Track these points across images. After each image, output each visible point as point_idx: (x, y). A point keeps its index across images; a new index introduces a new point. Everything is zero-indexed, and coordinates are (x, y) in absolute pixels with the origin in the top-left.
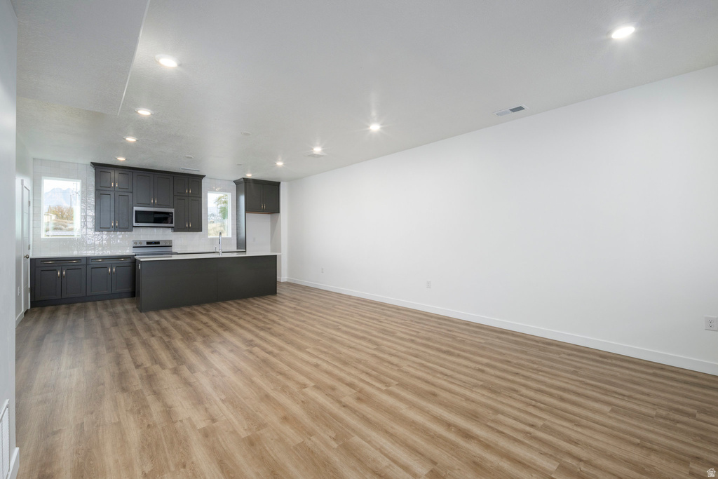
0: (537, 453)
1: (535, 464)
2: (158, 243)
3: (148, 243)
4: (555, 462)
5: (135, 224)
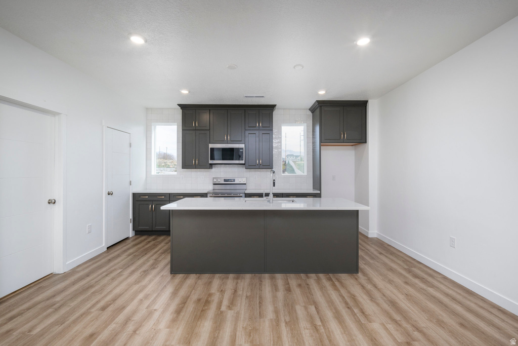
2: (233, 181)
3: (226, 180)
5: (211, 162)
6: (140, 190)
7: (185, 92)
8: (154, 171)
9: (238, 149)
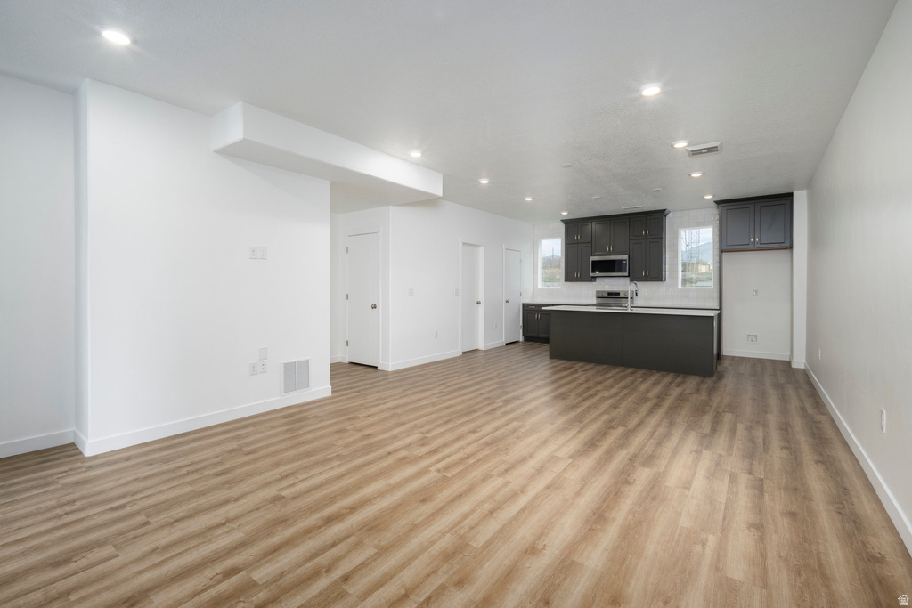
0: (286, 569)
1: (267, 562)
2: (618, 294)
3: (609, 294)
4: (264, 580)
5: (592, 275)
6: (528, 300)
7: (565, 213)
8: (540, 285)
9: (621, 261)
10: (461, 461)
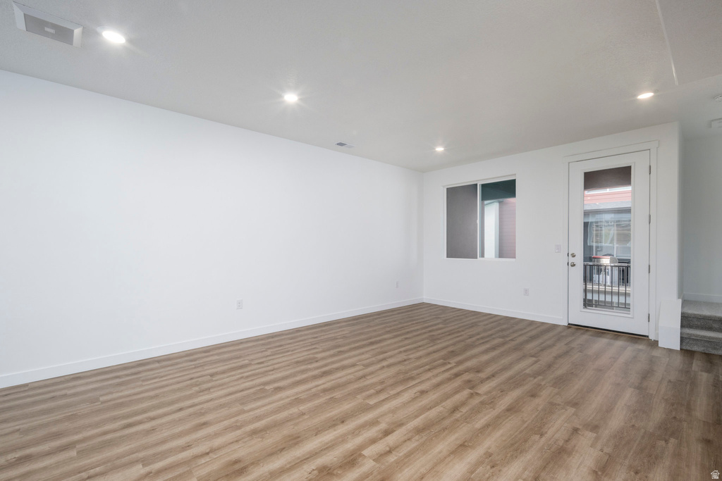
10: (435, 368)
